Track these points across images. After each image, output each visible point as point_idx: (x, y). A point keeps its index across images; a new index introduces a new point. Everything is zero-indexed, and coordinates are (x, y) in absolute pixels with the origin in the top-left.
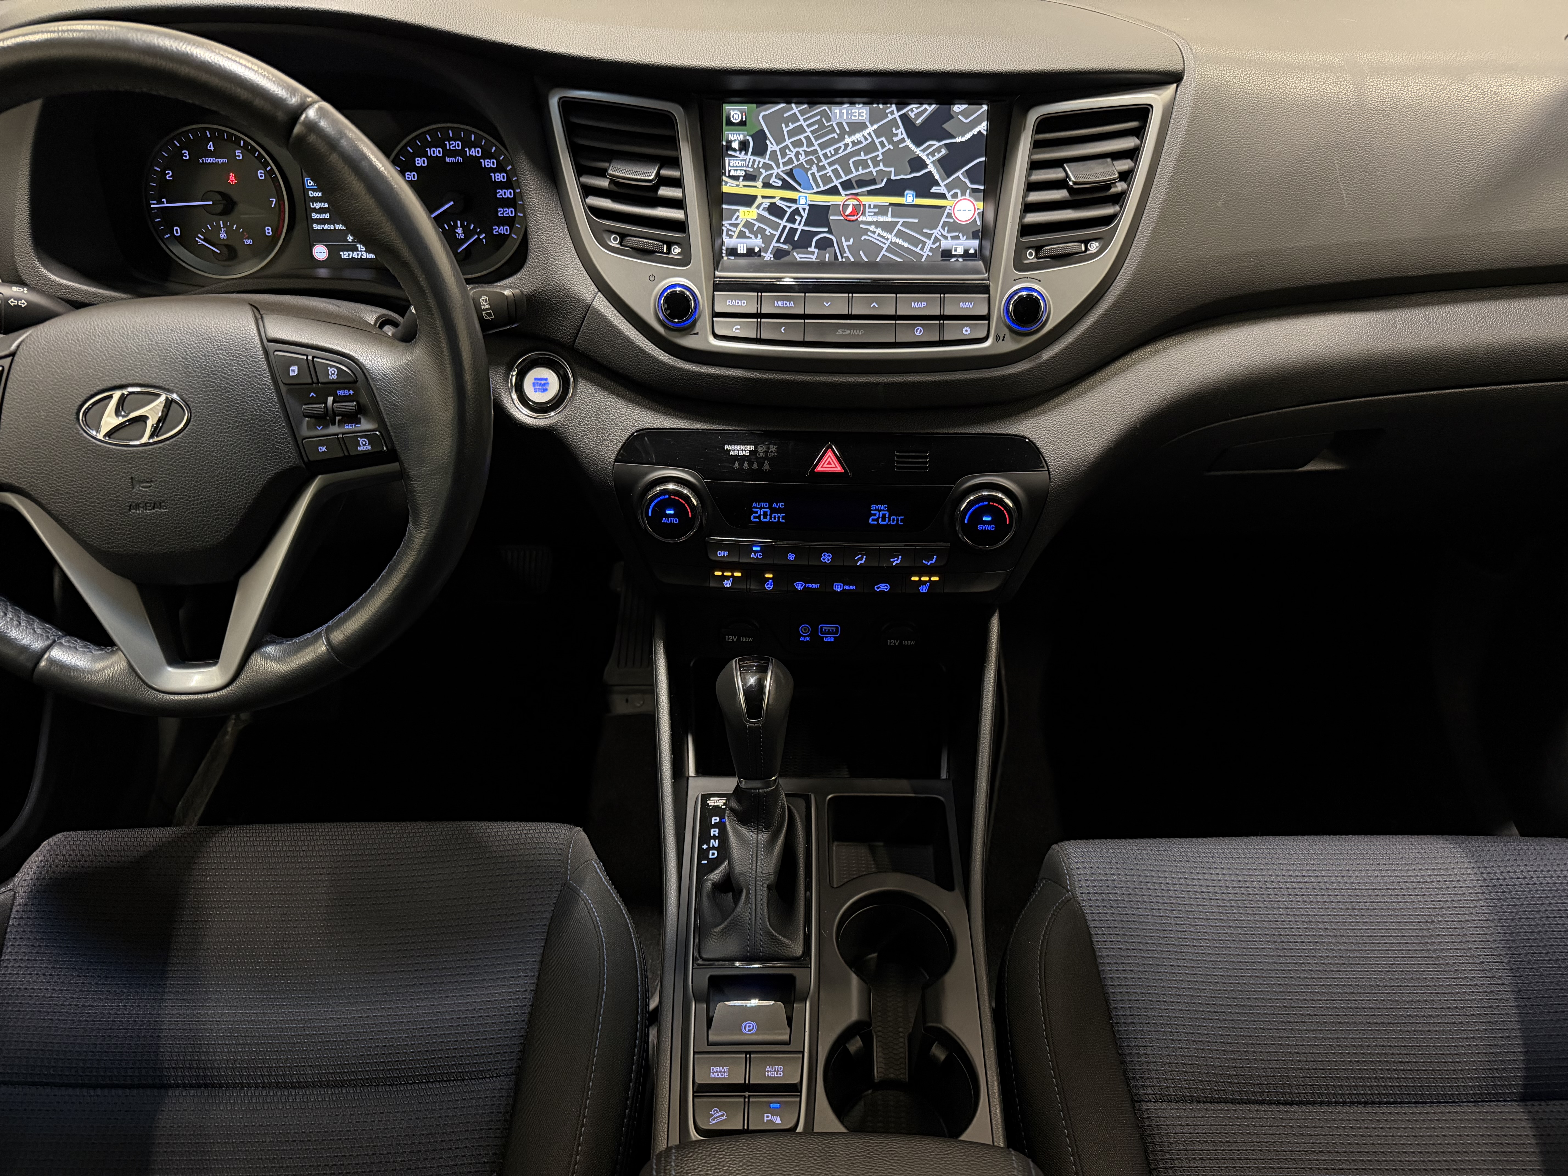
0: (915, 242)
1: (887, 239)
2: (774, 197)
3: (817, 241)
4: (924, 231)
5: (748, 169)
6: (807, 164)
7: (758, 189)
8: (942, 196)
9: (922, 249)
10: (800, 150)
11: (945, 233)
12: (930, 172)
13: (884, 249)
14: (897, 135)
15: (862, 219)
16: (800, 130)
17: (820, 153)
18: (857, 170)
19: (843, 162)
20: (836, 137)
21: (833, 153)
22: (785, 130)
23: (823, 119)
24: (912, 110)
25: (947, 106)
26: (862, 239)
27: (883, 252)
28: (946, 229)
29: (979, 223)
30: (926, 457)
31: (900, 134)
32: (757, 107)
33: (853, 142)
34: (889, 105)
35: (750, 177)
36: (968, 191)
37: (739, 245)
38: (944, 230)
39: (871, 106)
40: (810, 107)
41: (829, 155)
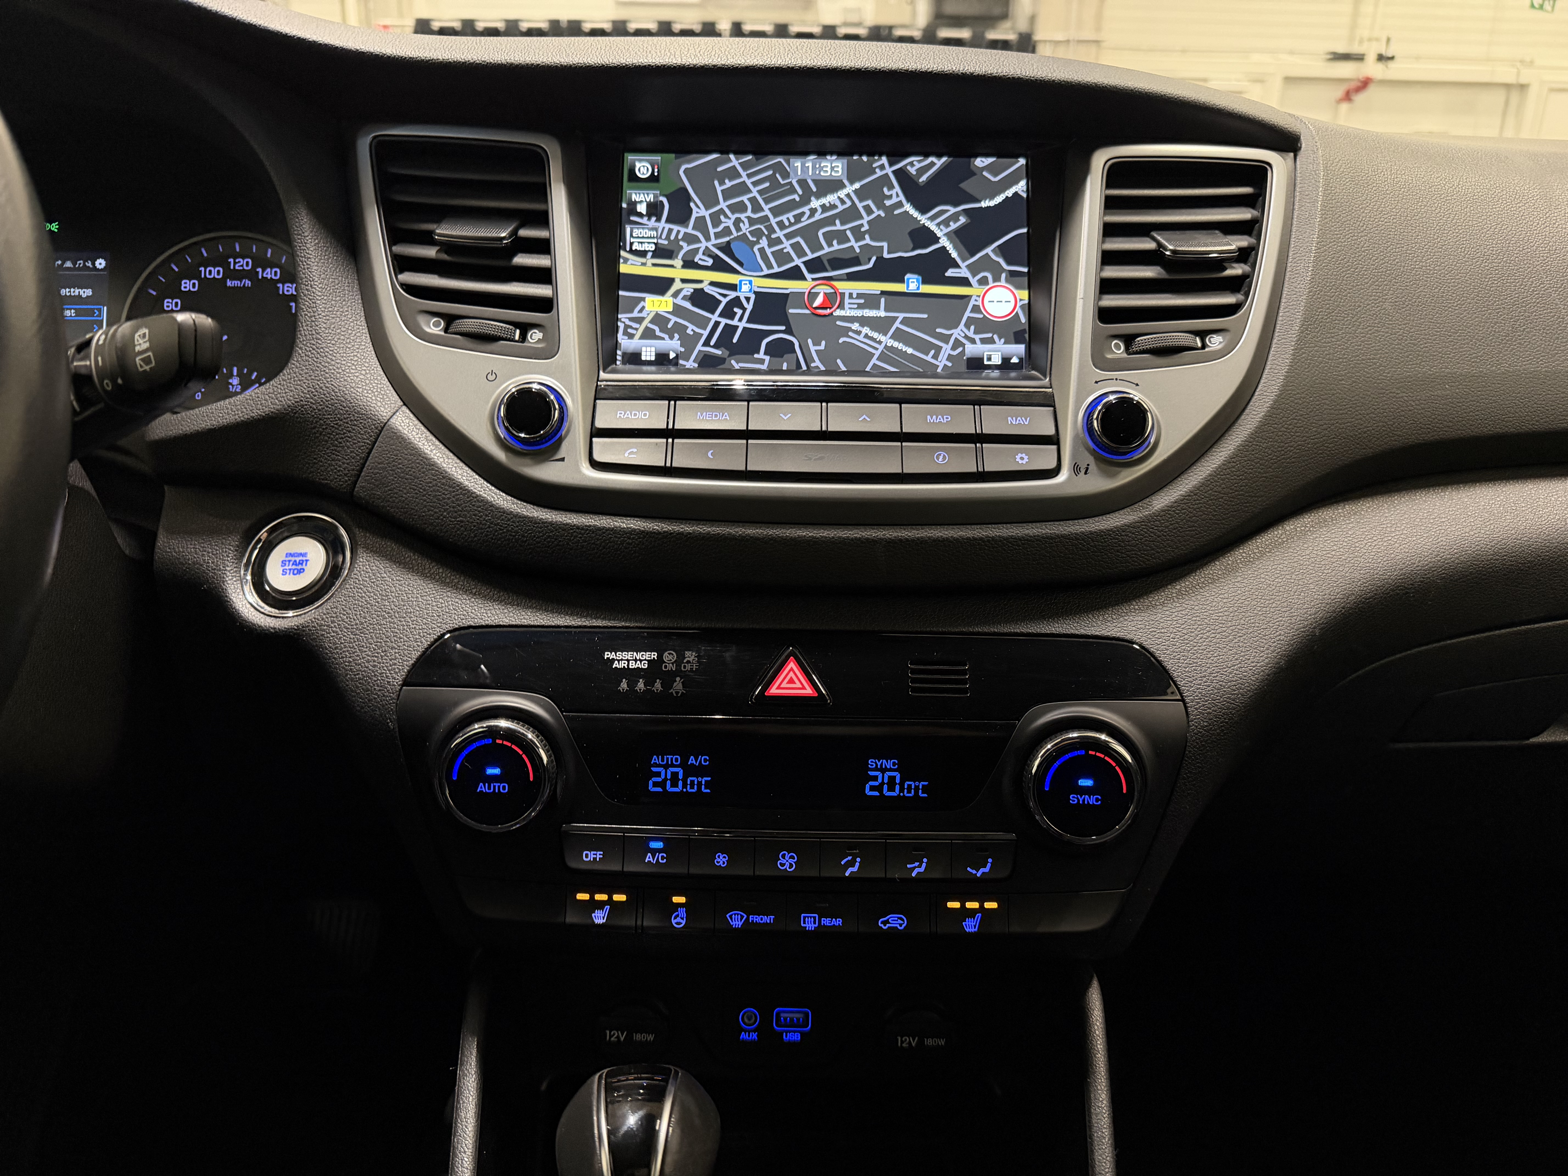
0: (925, 347)
1: (880, 342)
2: (701, 282)
3: (767, 344)
4: (938, 330)
5: (660, 241)
6: (752, 235)
7: (676, 271)
8: (964, 282)
9: (935, 357)
10: (743, 216)
11: (971, 334)
12: (944, 248)
13: (876, 357)
14: (890, 197)
15: (838, 313)
16: (743, 189)
17: (773, 221)
18: (830, 245)
19: (809, 233)
20: (798, 199)
21: (792, 220)
22: (719, 189)
23: (778, 175)
25: (966, 160)
26: (841, 341)
27: (874, 361)
28: (972, 328)
29: (1023, 320)
30: (964, 672)
31: (894, 196)
32: (676, 158)
33: (823, 206)
34: (876, 158)
35: (663, 252)
36: (1003, 276)
37: (644, 349)
38: (969, 330)
39: (850, 158)
40: (757, 159)
41: (787, 224)
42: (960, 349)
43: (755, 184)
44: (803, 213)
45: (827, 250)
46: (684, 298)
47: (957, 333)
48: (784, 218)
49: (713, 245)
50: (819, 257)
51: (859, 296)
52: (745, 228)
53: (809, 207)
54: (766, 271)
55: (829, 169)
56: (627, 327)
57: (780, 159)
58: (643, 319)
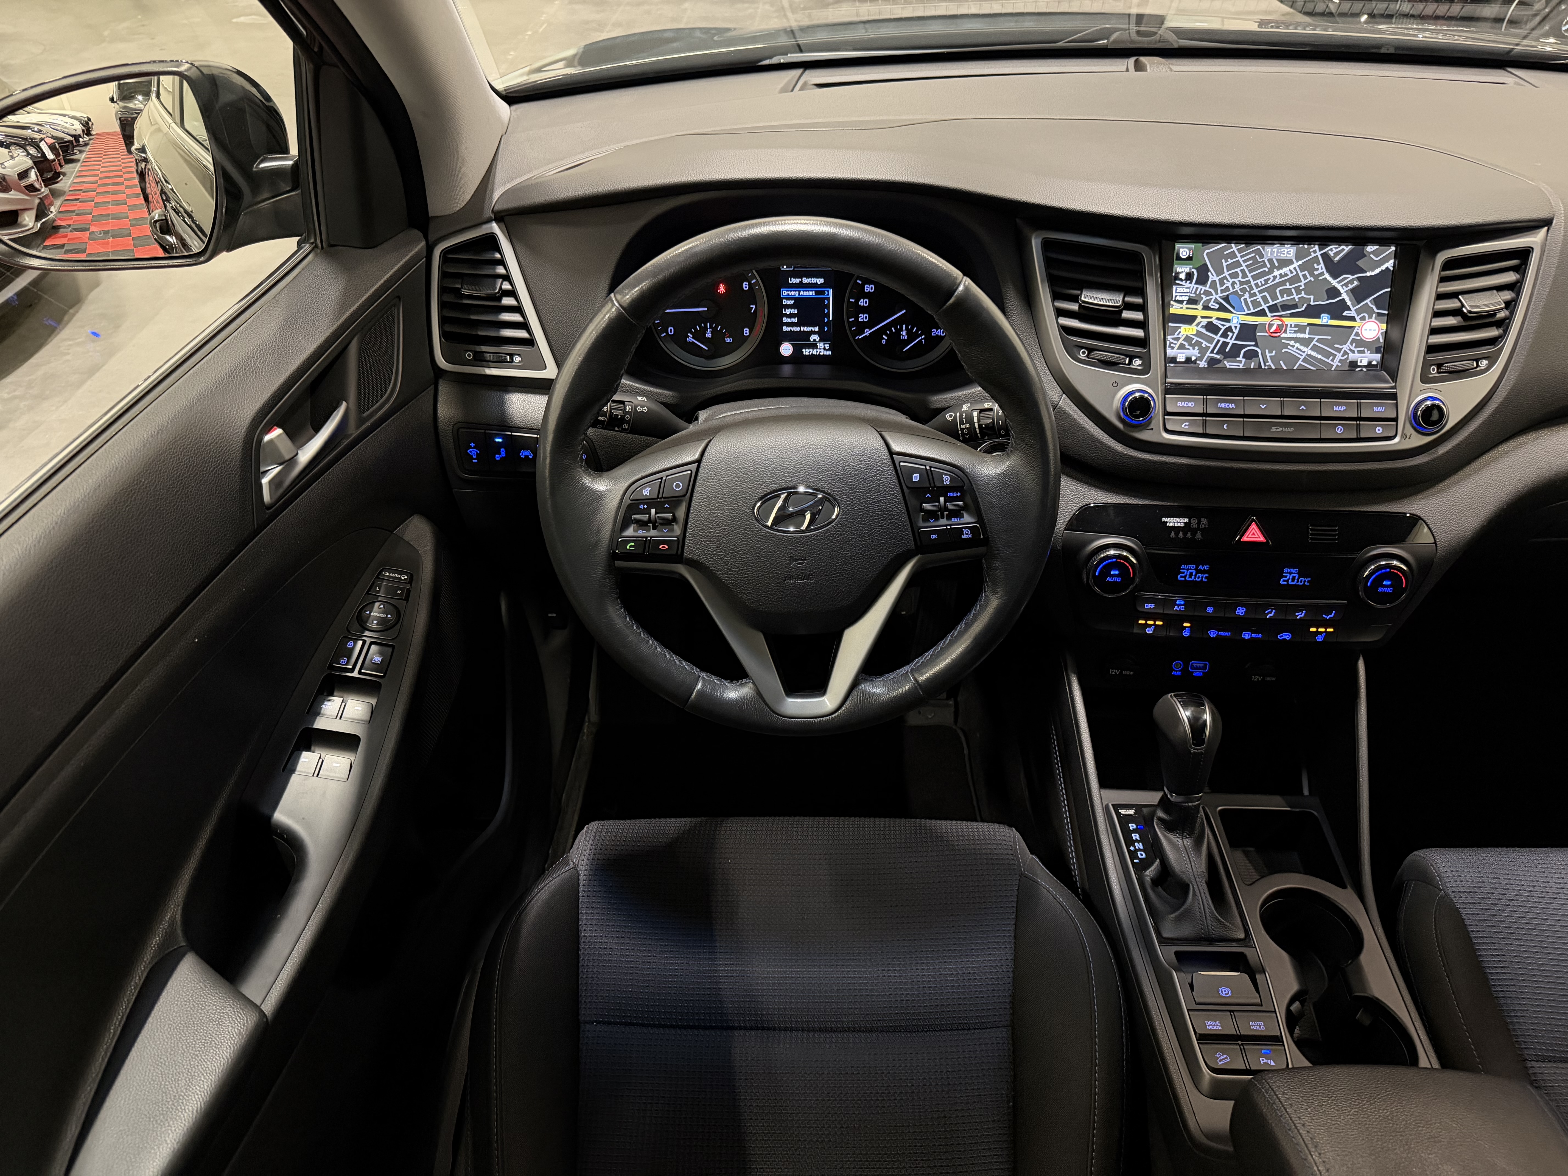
0: (1328, 355)
1: (1304, 352)
2: (1211, 318)
3: (1245, 352)
4: (1336, 346)
5: (1191, 295)
8: (1352, 319)
9: (1332, 360)
10: (1236, 280)
12: (1344, 299)
13: (1301, 360)
14: (1317, 269)
15: (1284, 335)
17: (1253, 283)
19: (1271, 290)
20: (1267, 270)
21: (1263, 283)
22: (1225, 264)
23: (1257, 256)
24: (1331, 250)
26: (1283, 351)
27: (1300, 362)
29: (1382, 340)
30: (1335, 530)
32: (1203, 246)
33: (1280, 275)
34: (1312, 246)
36: (1374, 315)
37: (1179, 355)
38: (1352, 345)
39: (1297, 246)
40: (1247, 247)
41: (1260, 284)
42: (1346, 356)
43: (1244, 261)
44: (1269, 279)
45: (1280, 299)
46: (1202, 327)
47: (1345, 347)
48: (1258, 281)
49: (1219, 297)
50: (1276, 304)
51: (1296, 326)
52: (1237, 287)
53: (1273, 275)
54: (1247, 312)
55: (1285, 253)
56: (1171, 343)
57: (1259, 247)
58: (1180, 338)
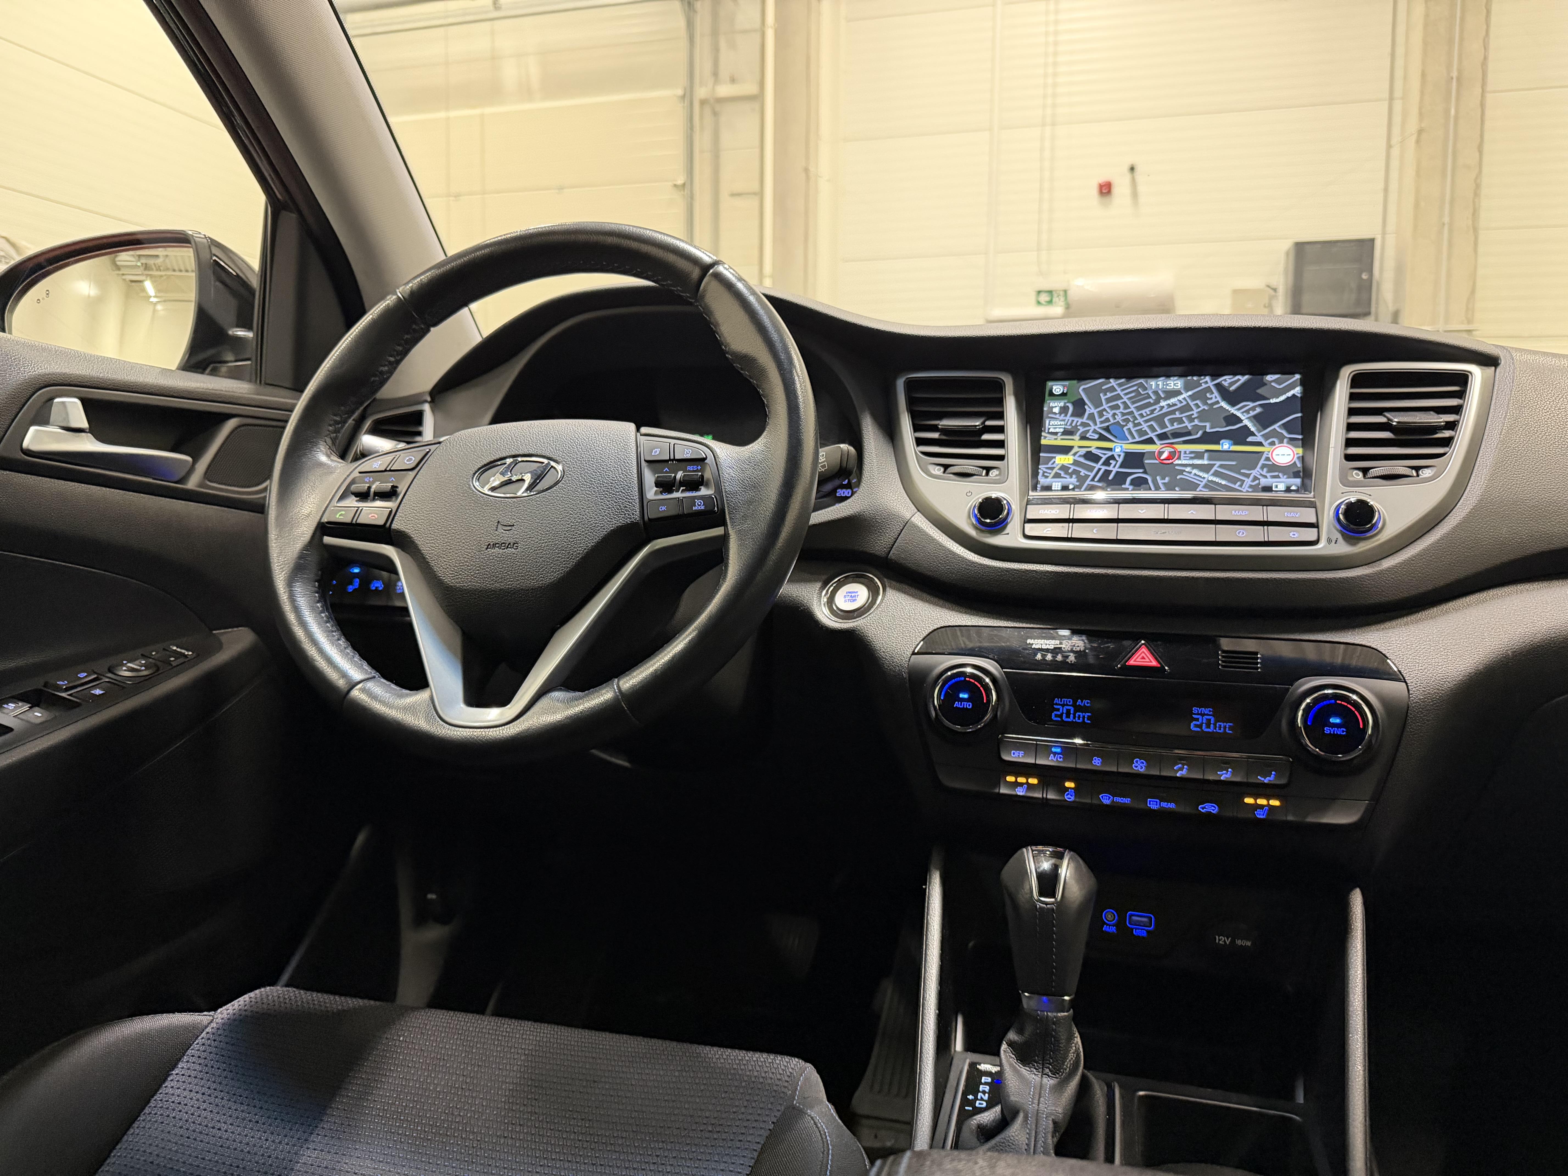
0: (1234, 480)
1: (1204, 478)
2: (1090, 447)
3: (1131, 479)
4: (1242, 471)
5: (1066, 427)
6: (1123, 422)
7: (1075, 441)
8: (1260, 444)
9: (1241, 486)
10: (1117, 412)
11: (1264, 473)
12: (1246, 426)
14: (1211, 398)
15: (1177, 462)
16: (1118, 397)
17: (1136, 414)
18: (1172, 425)
19: (1160, 420)
21: (1149, 413)
22: (1103, 398)
23: (1140, 389)
24: (1225, 380)
25: (1260, 377)
26: (1178, 477)
28: (1265, 469)
29: (1299, 465)
30: (1257, 658)
31: (1214, 398)
32: (1078, 383)
33: (1168, 405)
34: (1203, 377)
35: (1068, 433)
36: (1286, 440)
37: (1054, 484)
38: (1263, 470)
39: (1185, 378)
40: (1127, 381)
41: (1145, 415)
42: (1257, 482)
43: (1126, 394)
44: (1155, 409)
45: (1170, 428)
46: (1080, 456)
47: (1254, 473)
48: (1143, 412)
49: (1098, 428)
50: (1165, 432)
51: (1191, 452)
52: (1119, 418)
53: (1159, 405)
54: (1131, 441)
55: (1172, 385)
56: (1044, 472)
57: (1142, 381)
58: (1054, 467)
